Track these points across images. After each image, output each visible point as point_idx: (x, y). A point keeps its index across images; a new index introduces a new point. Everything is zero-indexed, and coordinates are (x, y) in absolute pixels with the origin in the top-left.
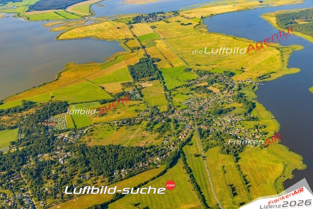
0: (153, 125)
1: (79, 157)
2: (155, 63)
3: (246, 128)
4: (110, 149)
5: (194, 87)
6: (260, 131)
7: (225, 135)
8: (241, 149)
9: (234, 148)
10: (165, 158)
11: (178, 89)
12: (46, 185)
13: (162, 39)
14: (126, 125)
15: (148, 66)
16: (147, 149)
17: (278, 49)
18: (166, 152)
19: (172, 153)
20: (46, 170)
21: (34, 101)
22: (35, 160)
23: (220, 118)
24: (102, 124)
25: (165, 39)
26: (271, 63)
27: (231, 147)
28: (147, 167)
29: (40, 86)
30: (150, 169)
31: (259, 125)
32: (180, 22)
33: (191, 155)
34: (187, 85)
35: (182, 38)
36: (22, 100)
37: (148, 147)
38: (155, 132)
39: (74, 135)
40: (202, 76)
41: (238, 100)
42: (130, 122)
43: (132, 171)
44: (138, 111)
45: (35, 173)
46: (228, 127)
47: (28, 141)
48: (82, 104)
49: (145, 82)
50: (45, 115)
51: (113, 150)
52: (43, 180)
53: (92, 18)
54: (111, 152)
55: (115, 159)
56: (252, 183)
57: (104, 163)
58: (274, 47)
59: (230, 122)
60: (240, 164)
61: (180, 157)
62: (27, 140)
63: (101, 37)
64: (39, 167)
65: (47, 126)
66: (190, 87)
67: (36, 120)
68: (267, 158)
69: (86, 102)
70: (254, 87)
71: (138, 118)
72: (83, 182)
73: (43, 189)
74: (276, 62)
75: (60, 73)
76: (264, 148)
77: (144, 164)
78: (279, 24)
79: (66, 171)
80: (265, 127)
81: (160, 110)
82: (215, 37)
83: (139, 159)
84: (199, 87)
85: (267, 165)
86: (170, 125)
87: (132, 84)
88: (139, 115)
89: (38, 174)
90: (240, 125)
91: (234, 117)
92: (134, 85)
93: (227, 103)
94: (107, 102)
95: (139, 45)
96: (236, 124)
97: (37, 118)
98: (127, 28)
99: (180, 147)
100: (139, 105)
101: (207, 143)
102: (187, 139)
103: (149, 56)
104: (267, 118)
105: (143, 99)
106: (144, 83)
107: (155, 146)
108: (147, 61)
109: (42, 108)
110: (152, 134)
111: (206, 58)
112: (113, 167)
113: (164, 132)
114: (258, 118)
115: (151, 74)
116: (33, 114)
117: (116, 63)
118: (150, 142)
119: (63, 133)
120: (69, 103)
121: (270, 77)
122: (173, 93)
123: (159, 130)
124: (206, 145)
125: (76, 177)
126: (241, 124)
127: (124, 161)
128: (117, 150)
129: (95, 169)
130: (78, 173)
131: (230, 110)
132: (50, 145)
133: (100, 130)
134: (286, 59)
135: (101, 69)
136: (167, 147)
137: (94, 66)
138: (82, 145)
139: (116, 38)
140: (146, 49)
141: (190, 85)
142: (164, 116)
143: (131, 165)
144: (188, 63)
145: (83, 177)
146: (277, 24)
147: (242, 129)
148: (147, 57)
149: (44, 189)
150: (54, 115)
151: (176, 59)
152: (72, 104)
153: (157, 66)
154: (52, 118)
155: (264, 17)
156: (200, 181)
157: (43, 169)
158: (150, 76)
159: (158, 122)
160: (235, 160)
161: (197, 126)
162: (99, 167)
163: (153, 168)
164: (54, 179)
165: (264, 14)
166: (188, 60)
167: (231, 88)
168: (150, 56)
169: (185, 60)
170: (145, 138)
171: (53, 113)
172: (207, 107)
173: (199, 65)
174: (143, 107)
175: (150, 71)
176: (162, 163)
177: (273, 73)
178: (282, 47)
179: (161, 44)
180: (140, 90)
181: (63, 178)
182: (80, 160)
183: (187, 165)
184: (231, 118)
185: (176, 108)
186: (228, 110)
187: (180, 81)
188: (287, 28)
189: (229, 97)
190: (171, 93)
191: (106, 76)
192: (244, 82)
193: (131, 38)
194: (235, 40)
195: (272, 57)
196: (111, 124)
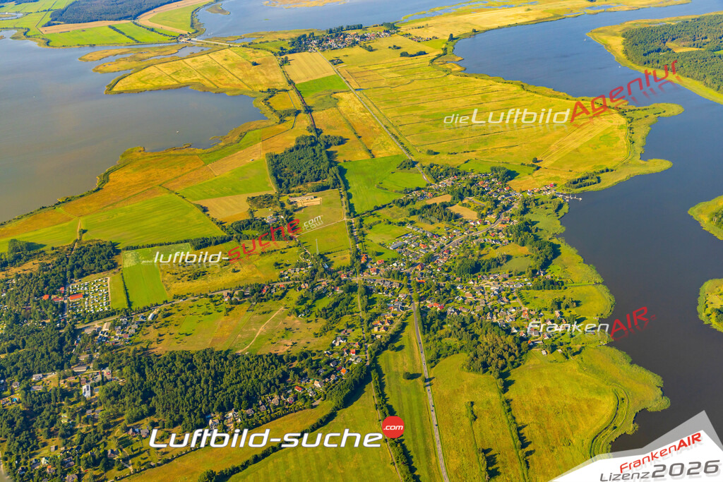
0: (314, 301)
1: (129, 382)
2: (332, 149)
3: (533, 308)
4: (204, 361)
5: (418, 206)
6: (566, 314)
7: (481, 325)
8: (516, 358)
9: (501, 357)
10: (334, 381)
11: (379, 212)
12: (45, 451)
13: (353, 91)
14: (249, 300)
15: (315, 156)
16: (294, 359)
17: (623, 113)
18: (338, 367)
19: (352, 370)
20: (48, 414)
21: (38, 242)
22: (24, 389)
23: (473, 281)
24: (193, 298)
25: (360, 89)
26: (604, 147)
27: (492, 355)
28: (290, 405)
29: (57, 204)
30: (296, 411)
31: (564, 299)
32: (399, 48)
33: (397, 374)
34: (403, 203)
35: (401, 89)
36: (10, 239)
37: (295, 355)
38: (317, 316)
39: (123, 327)
40: (441, 179)
41: (520, 238)
42: (259, 294)
43: (253, 416)
44: (281, 266)
45: (18, 422)
46: (491, 304)
47: (13, 342)
48: (150, 249)
49: (303, 195)
50: (61, 275)
51: (212, 363)
52: (39, 437)
53: (195, 39)
54: (208, 367)
55: (214, 386)
56: (537, 444)
57: (188, 395)
58: (614, 109)
59: (496, 292)
60: (511, 397)
61: (371, 380)
62: (10, 339)
63: (212, 86)
64: (32, 407)
65: (63, 305)
66: (410, 206)
67: (37, 288)
68: (578, 381)
70: (560, 206)
71: (281, 284)
72: (132, 444)
73: (34, 462)
74: (615, 145)
75: (107, 174)
76: (571, 358)
77: (282, 397)
78: (630, 52)
79: (94, 416)
80: (578, 303)
81: (333, 262)
82: (479, 83)
83: (271, 385)
84: (429, 207)
85: (577, 400)
86: (354, 301)
87: (274, 199)
88: (282, 276)
89: (27, 424)
90: (518, 299)
91: (506, 279)
92: (278, 203)
93: (492, 245)
94: (211, 243)
95: (299, 106)
96: (510, 297)
97: (41, 284)
98: (275, 64)
99: (371, 356)
100: (285, 251)
101: (439, 343)
102: (391, 335)
103: (319, 132)
104: (585, 282)
105: (296, 237)
106: (303, 197)
107: (313, 352)
108: (312, 145)
109: (55, 259)
110: (309, 322)
111: (454, 135)
112: (207, 405)
113: (337, 317)
114: (562, 282)
115: (319, 176)
116: (31, 274)
117: (240, 148)
118: (303, 342)
119: (98, 320)
120: (120, 247)
121: (599, 181)
122: (369, 220)
123: (326, 313)
124: (435, 349)
125: (118, 432)
126: (521, 297)
127: (236, 392)
128: (222, 364)
129: (164, 411)
130: (123, 420)
131: (498, 263)
132: (64, 350)
133: (187, 312)
134: (640, 137)
135: (203, 163)
136: (342, 355)
137: (188, 155)
138: (139, 351)
139: (246, 87)
140: (313, 114)
141: (408, 203)
142: (340, 279)
143: (251, 399)
144: (410, 148)
145: (134, 431)
146: (626, 52)
147: (523, 309)
148: (314, 134)
149: (38, 462)
150: (81, 276)
151: (383, 138)
152: (127, 249)
153: (337, 156)
154: (76, 285)
155: (596, 35)
156: (414, 440)
157: (42, 410)
158: (317, 180)
159: (326, 293)
160: (501, 387)
161: (416, 303)
162: (173, 407)
163: (305, 408)
164: (63, 436)
165: (596, 30)
166: (409, 141)
167: (505, 208)
168: (322, 132)
169: (402, 140)
170: (291, 333)
171: (79, 271)
172: (445, 255)
173: (436, 153)
174: (294, 255)
175: (318, 169)
176: (325, 395)
177: (607, 170)
178: (632, 107)
179: (350, 103)
180: (291, 214)
181: (86, 435)
182: (131, 388)
183: (386, 400)
184: (499, 284)
185: (371, 259)
186: (493, 264)
187: (386, 193)
188: (649, 62)
189: (499, 231)
190: (364, 222)
191: (214, 180)
192: (538, 194)
193: (282, 87)
194: (524, 92)
195: (609, 132)
196: (214, 299)
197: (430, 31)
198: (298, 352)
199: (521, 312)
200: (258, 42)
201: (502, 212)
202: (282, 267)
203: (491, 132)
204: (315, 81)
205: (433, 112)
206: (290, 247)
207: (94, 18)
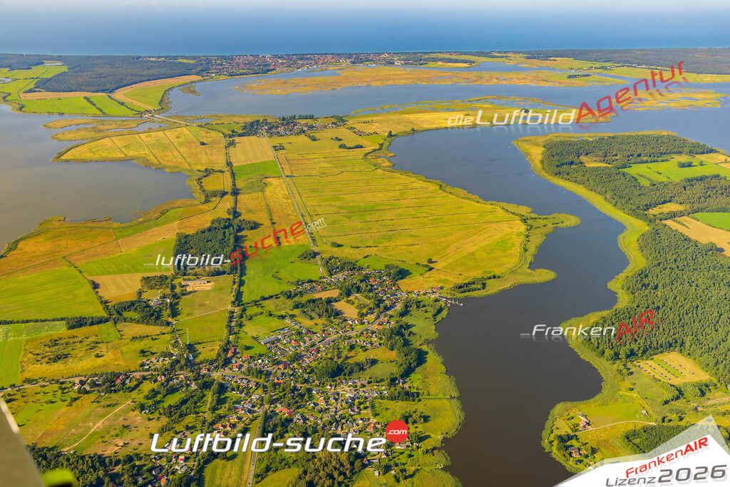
0: (164, 396)
2: (243, 233)
3: (380, 421)
5: (304, 299)
8: (345, 479)
9: (330, 476)
11: (265, 303)
13: (284, 177)
14: (98, 390)
17: (525, 221)
18: (160, 475)
19: (173, 480)
23: (331, 386)
24: (43, 384)
26: (498, 253)
27: (321, 473)
31: (414, 412)
32: (340, 140)
34: (291, 294)
35: (329, 179)
37: (121, 458)
38: (160, 414)
40: (335, 272)
41: (390, 342)
42: (111, 383)
44: (145, 354)
48: (23, 325)
49: (198, 278)
53: (158, 116)
58: (517, 215)
59: (349, 400)
63: (156, 161)
66: (296, 299)
69: (36, 321)
70: (440, 311)
71: (138, 374)
74: (509, 252)
76: (402, 482)
78: (546, 162)
80: (426, 419)
82: (401, 179)
84: (314, 301)
86: (205, 399)
87: (169, 281)
88: (142, 365)
90: (369, 410)
91: (363, 386)
92: (170, 285)
93: (362, 347)
94: (86, 323)
95: (228, 187)
96: (362, 406)
98: (221, 145)
99: (199, 464)
100: (157, 337)
101: (274, 455)
103: (237, 215)
104: (441, 395)
105: (174, 322)
106: (196, 281)
108: (225, 227)
110: (150, 419)
111: (362, 229)
113: (181, 416)
114: (418, 394)
117: (157, 225)
118: (135, 443)
121: (484, 288)
122: (252, 311)
123: (170, 412)
124: (267, 460)
126: (373, 407)
131: (360, 367)
133: (30, 400)
134: (534, 245)
135: (115, 238)
136: (170, 461)
139: (186, 165)
140: (239, 197)
141: (296, 295)
142: (199, 373)
144: (317, 238)
146: (542, 162)
147: (371, 420)
148: (231, 217)
153: (245, 240)
155: (520, 143)
159: (180, 387)
161: (267, 406)
165: (522, 139)
166: (319, 232)
167: (387, 309)
168: (240, 215)
170: (127, 431)
172: (313, 354)
173: (340, 246)
174: (163, 343)
177: (494, 277)
178: (534, 215)
180: (178, 298)
184: (355, 390)
185: (239, 353)
186: (356, 369)
187: (278, 283)
188: (560, 173)
189: (373, 332)
190: (246, 312)
191: (119, 256)
192: (423, 296)
193: (219, 168)
194: (441, 192)
195: (506, 238)
196: (63, 386)
197: (373, 127)
198: (124, 455)
199: (369, 425)
200: (214, 123)
201: (383, 312)
202: (147, 356)
203: (398, 228)
204: (252, 165)
205: (351, 204)
206: (164, 334)
207: (74, 88)
